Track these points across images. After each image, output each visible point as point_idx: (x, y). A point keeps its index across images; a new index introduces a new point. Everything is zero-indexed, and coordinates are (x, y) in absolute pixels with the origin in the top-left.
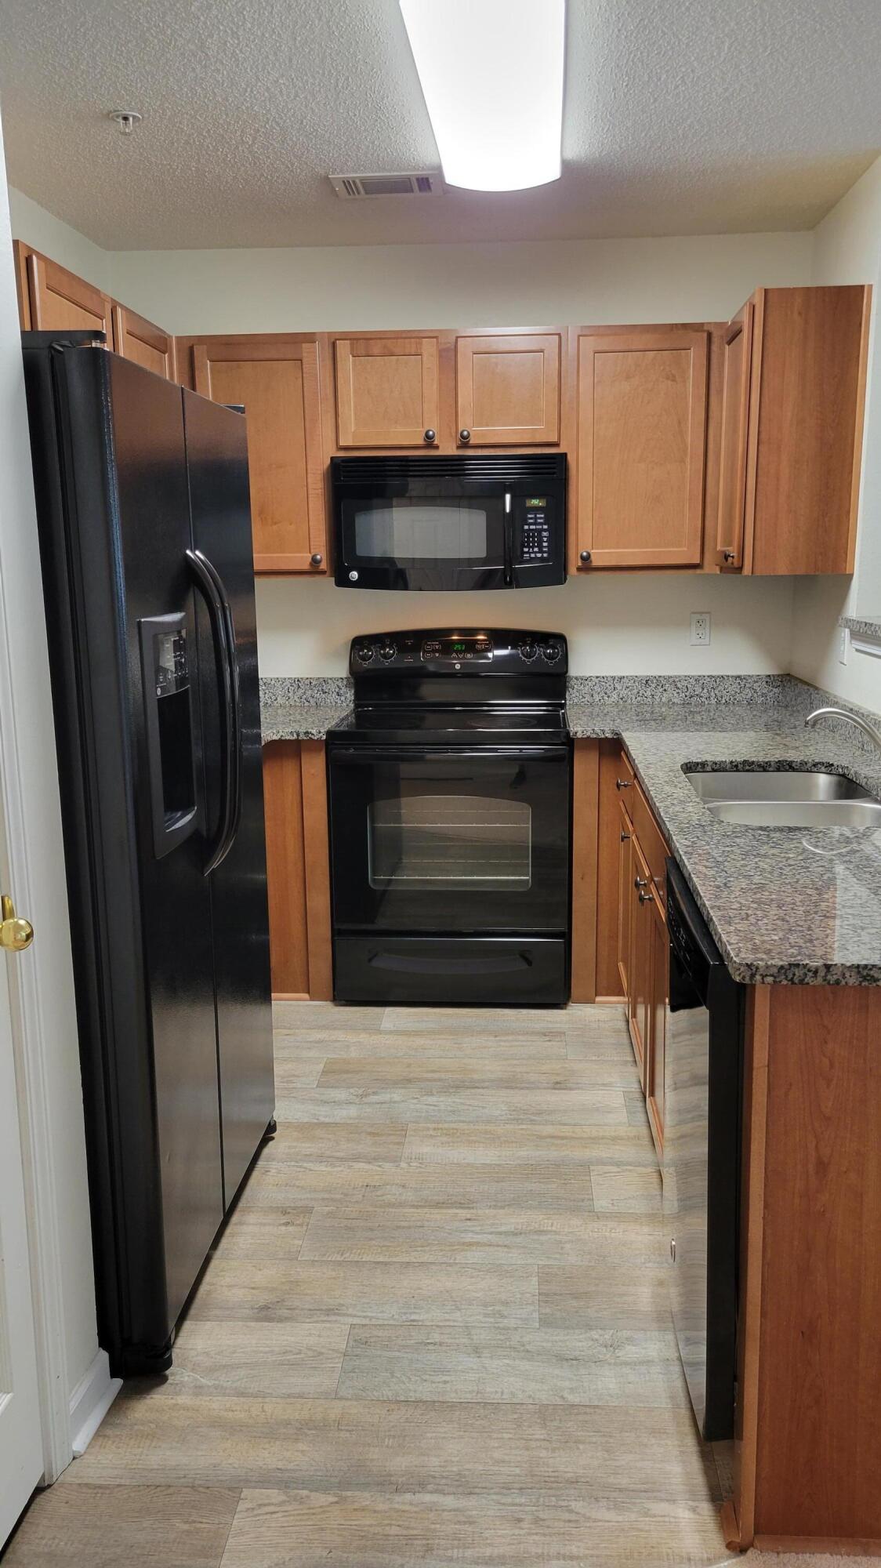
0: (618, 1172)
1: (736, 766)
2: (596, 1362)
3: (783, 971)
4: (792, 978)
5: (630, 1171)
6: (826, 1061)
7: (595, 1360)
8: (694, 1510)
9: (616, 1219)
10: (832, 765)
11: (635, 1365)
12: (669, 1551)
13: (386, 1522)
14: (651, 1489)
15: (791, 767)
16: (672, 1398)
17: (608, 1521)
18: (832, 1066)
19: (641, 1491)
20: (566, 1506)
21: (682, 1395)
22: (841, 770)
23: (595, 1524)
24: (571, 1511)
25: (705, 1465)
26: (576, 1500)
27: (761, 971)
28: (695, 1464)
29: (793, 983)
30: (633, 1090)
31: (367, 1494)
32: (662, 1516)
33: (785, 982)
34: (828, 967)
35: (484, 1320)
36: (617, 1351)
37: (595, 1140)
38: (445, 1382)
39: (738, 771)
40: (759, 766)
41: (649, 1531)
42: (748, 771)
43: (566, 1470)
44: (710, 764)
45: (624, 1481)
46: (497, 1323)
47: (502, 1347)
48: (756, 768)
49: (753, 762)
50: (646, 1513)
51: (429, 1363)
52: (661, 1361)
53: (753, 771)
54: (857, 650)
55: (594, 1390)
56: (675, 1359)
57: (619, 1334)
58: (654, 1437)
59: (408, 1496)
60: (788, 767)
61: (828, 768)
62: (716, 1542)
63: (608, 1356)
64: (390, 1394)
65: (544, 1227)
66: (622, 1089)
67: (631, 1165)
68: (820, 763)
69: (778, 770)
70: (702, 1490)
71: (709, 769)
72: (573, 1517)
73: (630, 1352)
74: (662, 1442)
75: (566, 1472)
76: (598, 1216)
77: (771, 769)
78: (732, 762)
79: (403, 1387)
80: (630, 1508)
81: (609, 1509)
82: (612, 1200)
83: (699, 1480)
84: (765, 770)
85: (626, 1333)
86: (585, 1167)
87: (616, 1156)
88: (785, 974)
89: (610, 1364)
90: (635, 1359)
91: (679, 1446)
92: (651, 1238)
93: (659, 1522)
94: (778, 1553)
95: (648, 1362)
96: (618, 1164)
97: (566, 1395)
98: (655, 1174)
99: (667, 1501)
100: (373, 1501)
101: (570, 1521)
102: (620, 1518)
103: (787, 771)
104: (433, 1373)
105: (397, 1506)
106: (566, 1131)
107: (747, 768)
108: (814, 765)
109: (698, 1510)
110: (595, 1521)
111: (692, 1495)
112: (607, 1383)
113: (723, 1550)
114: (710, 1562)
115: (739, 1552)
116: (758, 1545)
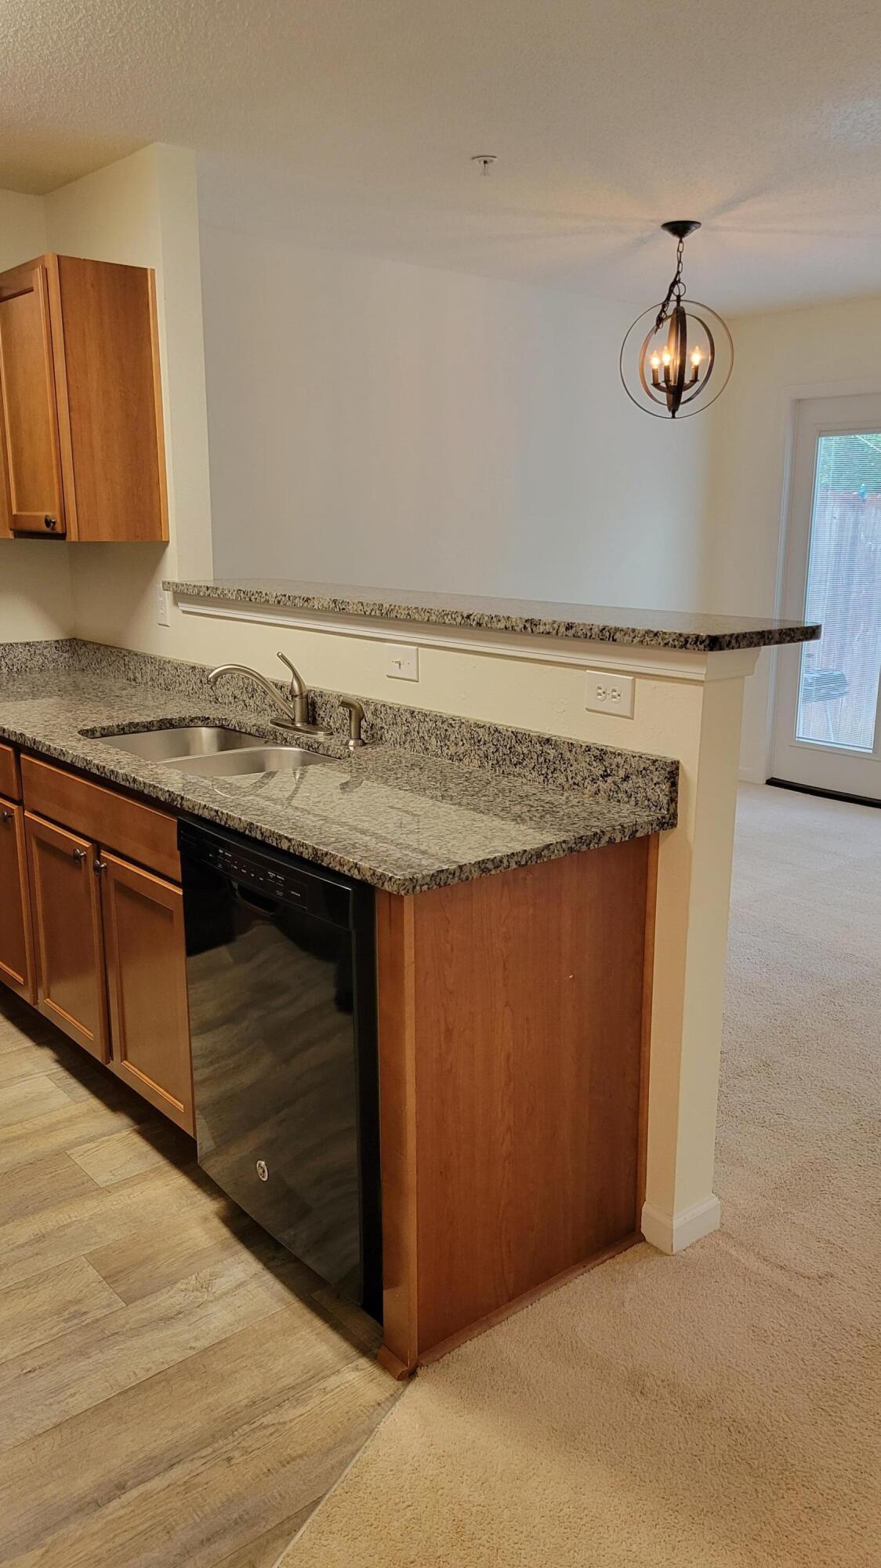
0: (98, 1146)
1: (123, 729)
2: (198, 1306)
3: (433, 879)
4: (439, 883)
5: (108, 1141)
6: (449, 947)
7: (196, 1305)
8: (357, 1369)
9: (127, 1186)
10: (208, 718)
11: (233, 1292)
12: (361, 1408)
13: (112, 1536)
14: (317, 1374)
15: (171, 724)
16: (281, 1300)
17: (301, 1415)
18: (452, 949)
19: (310, 1379)
20: (261, 1425)
21: (286, 1294)
22: (217, 722)
23: (293, 1424)
24: (265, 1427)
25: (341, 1334)
26: (264, 1416)
27: (420, 882)
28: (334, 1338)
29: (440, 887)
30: (55, 1071)
31: (72, 1526)
32: (337, 1388)
33: (435, 887)
34: (461, 867)
35: (67, 1325)
36: (210, 1289)
37: (52, 1128)
38: (72, 1395)
39: (125, 733)
40: (144, 726)
41: (336, 1403)
42: (133, 732)
43: (238, 1399)
44: (99, 730)
45: (289, 1381)
46: (83, 1322)
47: (104, 1338)
48: (141, 729)
49: (138, 724)
50: (325, 1391)
51: (41, 1388)
52: (251, 1278)
53: (139, 732)
54: (184, 612)
55: (215, 1328)
56: (261, 1271)
57: (201, 1275)
58: (288, 1336)
59: (115, 1504)
60: (168, 725)
61: (206, 721)
62: (389, 1383)
63: (206, 1296)
64: (23, 1434)
65: (63, 1222)
66: (44, 1074)
67: (105, 1136)
68: (196, 718)
69: (160, 729)
70: (352, 1352)
71: (98, 734)
72: (271, 1430)
73: (222, 1284)
74: (298, 1335)
75: (240, 1401)
76: (108, 1190)
77: (154, 729)
78: (118, 725)
79: (33, 1421)
80: (311, 1396)
81: (295, 1407)
82: (111, 1172)
83: (344, 1346)
84: (149, 730)
85: (207, 1272)
86: (61, 1153)
87: (85, 1133)
88: (435, 880)
89: (212, 1302)
90: (230, 1287)
91: (312, 1331)
92: (168, 1187)
93: (338, 1393)
94: (438, 1360)
95: (241, 1285)
96: (91, 1140)
97: (193, 1345)
98: (131, 1135)
99: (333, 1374)
100: (84, 1528)
101: (271, 1434)
102: (308, 1408)
103: (168, 728)
104: (53, 1395)
105: (110, 1517)
106: (17, 1130)
107: (133, 729)
108: (191, 720)
109: (360, 1367)
110: (291, 1421)
111: (347, 1359)
112: (219, 1319)
113: (397, 1383)
114: (394, 1398)
115: (409, 1376)
116: (423, 1362)
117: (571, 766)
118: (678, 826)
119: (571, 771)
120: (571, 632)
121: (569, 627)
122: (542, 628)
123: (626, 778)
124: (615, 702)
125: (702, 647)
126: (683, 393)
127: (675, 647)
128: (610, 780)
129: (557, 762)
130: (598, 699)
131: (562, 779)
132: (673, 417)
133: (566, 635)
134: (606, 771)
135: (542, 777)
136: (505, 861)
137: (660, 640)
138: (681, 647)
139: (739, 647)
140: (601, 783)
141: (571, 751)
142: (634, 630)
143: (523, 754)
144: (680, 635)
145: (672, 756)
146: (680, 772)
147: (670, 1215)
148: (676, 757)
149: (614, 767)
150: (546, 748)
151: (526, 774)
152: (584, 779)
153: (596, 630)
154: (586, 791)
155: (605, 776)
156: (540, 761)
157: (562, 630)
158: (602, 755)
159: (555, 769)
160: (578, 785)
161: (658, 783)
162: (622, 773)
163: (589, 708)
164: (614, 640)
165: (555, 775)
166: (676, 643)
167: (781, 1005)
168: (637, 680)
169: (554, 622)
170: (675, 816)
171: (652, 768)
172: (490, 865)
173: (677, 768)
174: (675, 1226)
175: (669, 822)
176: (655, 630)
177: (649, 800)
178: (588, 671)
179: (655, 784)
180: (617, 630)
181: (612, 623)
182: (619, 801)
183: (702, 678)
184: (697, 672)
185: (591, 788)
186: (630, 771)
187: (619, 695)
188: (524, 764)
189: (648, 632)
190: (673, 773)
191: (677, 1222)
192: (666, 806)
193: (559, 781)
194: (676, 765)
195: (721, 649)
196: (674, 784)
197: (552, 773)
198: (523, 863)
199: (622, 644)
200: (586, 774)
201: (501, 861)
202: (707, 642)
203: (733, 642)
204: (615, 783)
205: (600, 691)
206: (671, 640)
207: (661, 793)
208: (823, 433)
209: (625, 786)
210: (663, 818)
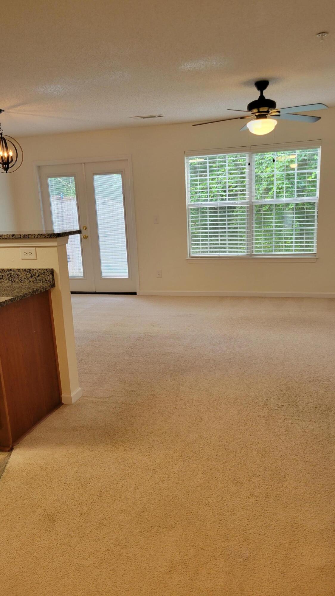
62: (6, 454)
94: (18, 443)
113: (8, 453)
114: (9, 456)
115: (12, 450)
116: (14, 445)
117: (20, 276)
118: (56, 286)
119: (20, 277)
120: (14, 237)
121: (13, 236)
122: (3, 237)
123: (38, 276)
124: (31, 256)
125: (56, 236)
126: (10, 164)
127: (48, 237)
128: (33, 277)
129: (15, 276)
130: (25, 256)
131: (17, 280)
132: (7, 172)
133: (12, 238)
134: (32, 275)
135: (10, 281)
136: (16, 298)
137: (43, 236)
138: (50, 237)
139: (65, 236)
140: (30, 279)
141: (19, 272)
142: (34, 234)
143: (2, 275)
144: (49, 234)
145: (51, 268)
146: (54, 271)
147: (70, 394)
148: (52, 268)
149: (34, 273)
150: (10, 272)
151: (5, 281)
152: (25, 279)
153: (22, 236)
154: (26, 282)
155: (31, 277)
156: (9, 276)
157: (11, 237)
158: (29, 271)
159: (14, 278)
160: (23, 281)
161: (49, 275)
162: (37, 275)
163: (22, 258)
164: (29, 238)
165: (15, 280)
166: (48, 236)
167: (80, 347)
168: (37, 248)
169: (7, 235)
170: (54, 284)
171: (46, 272)
172: (13, 300)
173: (53, 271)
174: (72, 397)
175: (53, 286)
176: (41, 234)
177: (46, 281)
178: (20, 248)
179: (48, 276)
180: (29, 235)
181: (27, 233)
182: (37, 283)
183: (57, 245)
184: (55, 244)
185: (27, 281)
186: (39, 273)
187: (32, 254)
188: (3, 278)
189: (39, 234)
190: (52, 272)
191: (72, 395)
192: (52, 281)
193: (16, 281)
194: (52, 269)
195: (61, 237)
196: (53, 275)
197: (14, 279)
198: (21, 298)
199: (32, 239)
200: (25, 277)
201: (15, 298)
202: (57, 235)
203: (63, 235)
204: (35, 278)
205: (25, 253)
206: (46, 236)
207: (50, 278)
208: (48, 177)
209: (38, 278)
210: (52, 284)
